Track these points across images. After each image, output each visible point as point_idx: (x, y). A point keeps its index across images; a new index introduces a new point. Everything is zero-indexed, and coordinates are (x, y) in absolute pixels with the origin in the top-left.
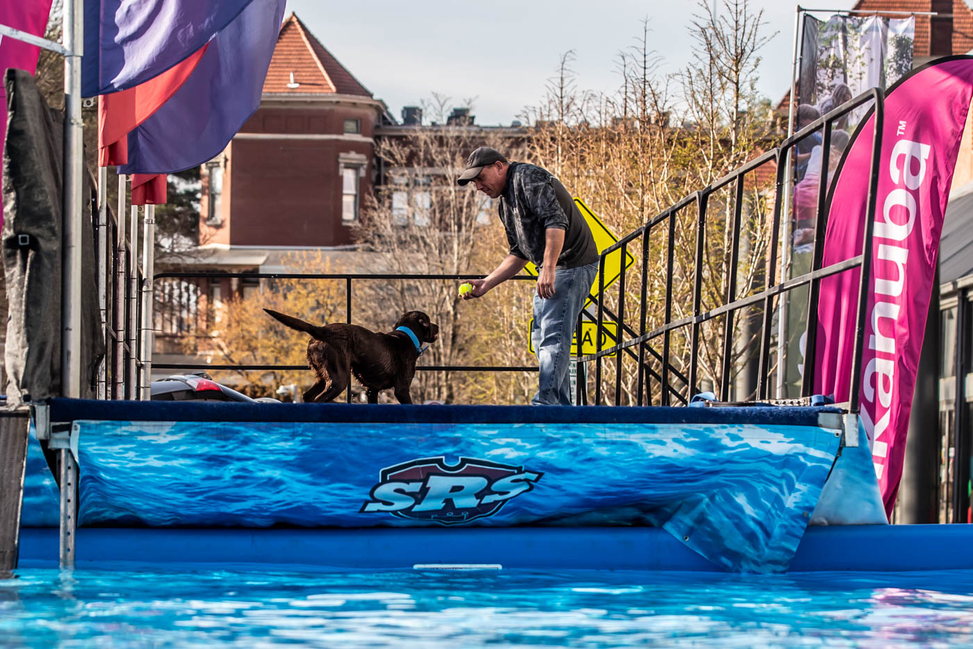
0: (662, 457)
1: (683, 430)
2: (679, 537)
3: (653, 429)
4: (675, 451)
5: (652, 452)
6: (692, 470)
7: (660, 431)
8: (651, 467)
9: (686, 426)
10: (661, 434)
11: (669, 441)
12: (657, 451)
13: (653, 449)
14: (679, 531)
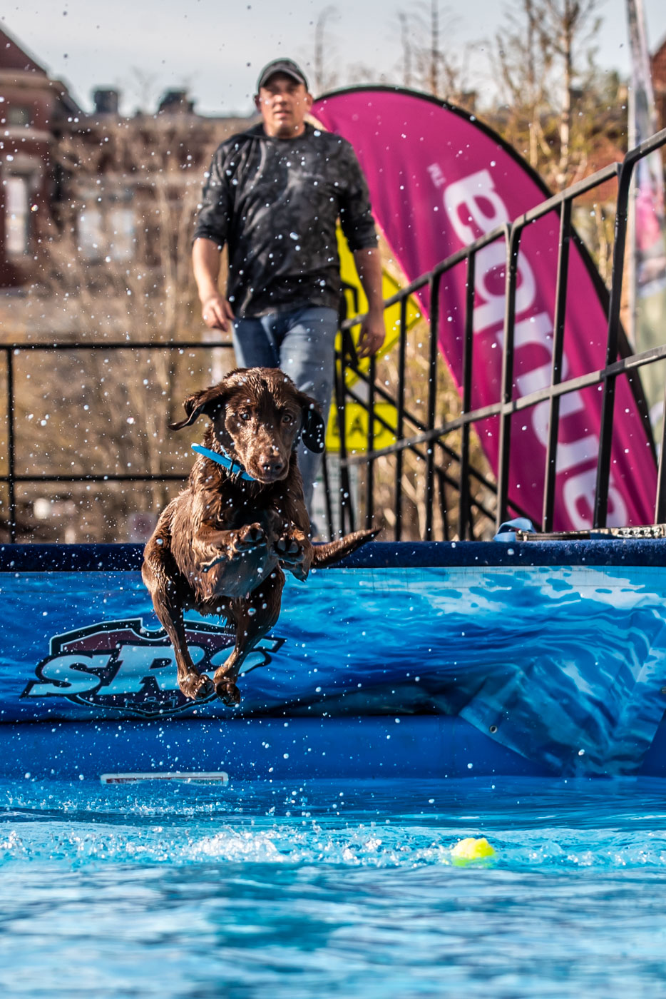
0: (455, 614)
1: (485, 575)
2: (483, 728)
3: (443, 574)
4: (474, 605)
5: (442, 607)
6: (498, 631)
7: (453, 578)
8: (439, 628)
9: (489, 569)
10: (454, 582)
11: (464, 591)
12: (449, 606)
13: (443, 603)
14: (484, 720)
